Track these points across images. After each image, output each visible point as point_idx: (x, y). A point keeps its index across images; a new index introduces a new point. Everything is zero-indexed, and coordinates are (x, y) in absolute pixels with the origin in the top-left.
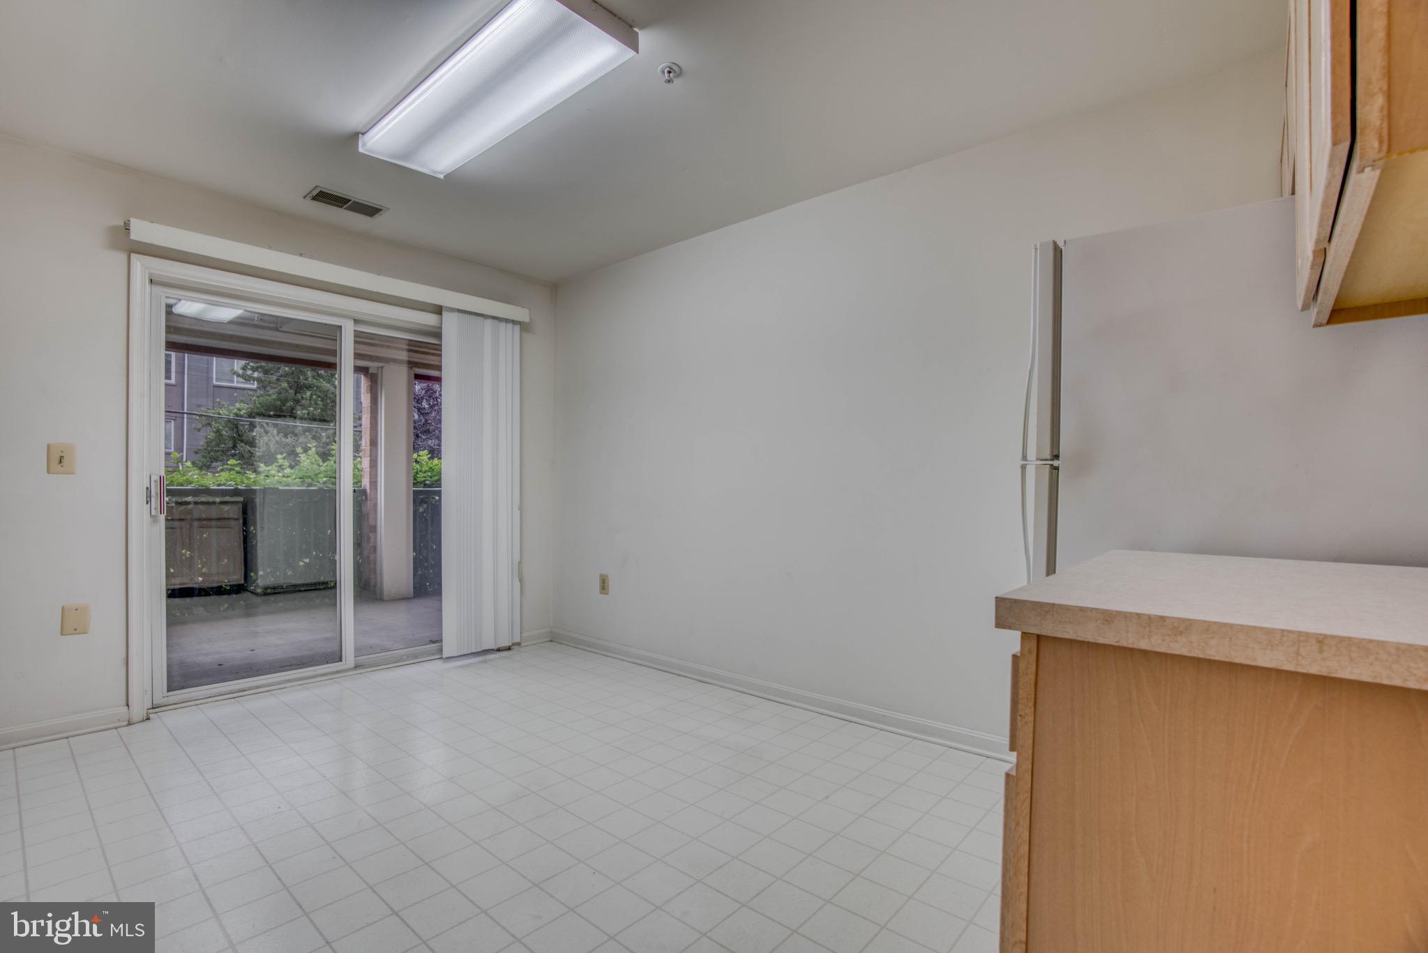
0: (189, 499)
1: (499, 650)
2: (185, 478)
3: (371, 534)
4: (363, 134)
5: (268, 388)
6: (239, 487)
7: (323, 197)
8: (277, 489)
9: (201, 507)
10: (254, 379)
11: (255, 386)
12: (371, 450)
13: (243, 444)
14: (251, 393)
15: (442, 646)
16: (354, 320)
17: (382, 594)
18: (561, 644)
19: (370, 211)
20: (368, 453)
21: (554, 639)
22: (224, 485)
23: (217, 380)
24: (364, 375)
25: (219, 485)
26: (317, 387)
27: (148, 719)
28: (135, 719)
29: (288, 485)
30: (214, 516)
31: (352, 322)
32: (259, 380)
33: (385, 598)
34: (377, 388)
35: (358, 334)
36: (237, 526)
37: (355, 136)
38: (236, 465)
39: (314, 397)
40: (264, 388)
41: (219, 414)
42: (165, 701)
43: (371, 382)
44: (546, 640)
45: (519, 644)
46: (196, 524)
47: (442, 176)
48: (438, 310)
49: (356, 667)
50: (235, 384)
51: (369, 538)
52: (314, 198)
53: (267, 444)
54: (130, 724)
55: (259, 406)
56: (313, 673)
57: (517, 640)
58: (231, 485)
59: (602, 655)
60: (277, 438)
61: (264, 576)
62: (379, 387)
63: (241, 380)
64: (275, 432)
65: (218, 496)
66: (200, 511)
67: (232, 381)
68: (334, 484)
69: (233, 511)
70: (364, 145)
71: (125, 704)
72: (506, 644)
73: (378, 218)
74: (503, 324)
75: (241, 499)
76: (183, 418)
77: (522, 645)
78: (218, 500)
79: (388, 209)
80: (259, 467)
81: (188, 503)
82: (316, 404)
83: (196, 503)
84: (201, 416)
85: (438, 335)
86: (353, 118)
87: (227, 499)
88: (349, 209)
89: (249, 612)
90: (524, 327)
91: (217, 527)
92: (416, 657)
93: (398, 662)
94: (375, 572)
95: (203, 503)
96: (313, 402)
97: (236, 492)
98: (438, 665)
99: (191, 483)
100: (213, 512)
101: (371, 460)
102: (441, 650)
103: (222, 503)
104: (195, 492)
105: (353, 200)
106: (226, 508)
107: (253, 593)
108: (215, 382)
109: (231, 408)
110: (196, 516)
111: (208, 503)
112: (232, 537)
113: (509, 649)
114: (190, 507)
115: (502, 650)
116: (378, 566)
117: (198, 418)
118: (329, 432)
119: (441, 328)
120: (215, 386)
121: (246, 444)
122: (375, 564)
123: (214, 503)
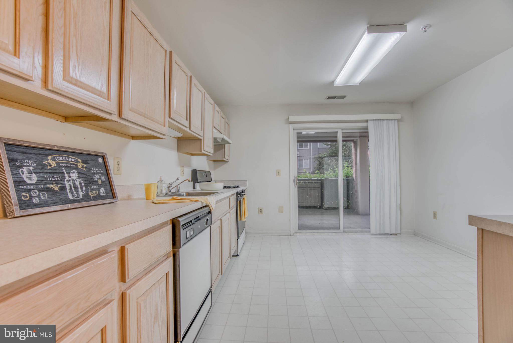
0: (307, 182)
1: (392, 235)
2: (306, 176)
3: (355, 193)
4: (335, 81)
5: (333, 147)
6: (319, 178)
7: (329, 98)
8: (328, 179)
9: (310, 184)
10: (329, 145)
11: (329, 147)
12: (355, 166)
13: (326, 165)
14: (328, 149)
15: (370, 230)
16: (342, 129)
17: (359, 212)
18: (418, 236)
19: (343, 98)
20: (354, 167)
21: (415, 234)
22: (315, 178)
23: (319, 146)
24: (353, 142)
25: (314, 178)
26: (347, 145)
27: (294, 235)
28: (292, 235)
29: (331, 178)
30: (313, 186)
31: (341, 130)
32: (330, 145)
33: (360, 214)
34: (356, 146)
35: (342, 133)
36: (319, 189)
37: (333, 82)
38: (319, 172)
39: (346, 148)
40: (332, 147)
41: (320, 156)
42: (297, 232)
43: (355, 144)
44: (413, 234)
45: (400, 234)
46: (308, 189)
47: (358, 84)
48: (367, 121)
49: (344, 232)
50: (324, 147)
51: (355, 195)
52: (327, 99)
53: (333, 164)
54: (290, 235)
55: (330, 153)
56: (331, 231)
57: (399, 232)
58: (317, 178)
59: (434, 243)
60: (335, 162)
61: (326, 205)
62: (357, 145)
63: (325, 145)
64: (335, 160)
65: (313, 181)
66: (310, 185)
67: (323, 146)
68: (338, 177)
69: (319, 185)
70: (335, 84)
71: (289, 230)
72: (394, 232)
73: (345, 99)
74: (390, 121)
75: (320, 182)
76: (311, 158)
77: (402, 234)
78: (313, 182)
79: (347, 96)
80: (324, 172)
81: (307, 183)
82: (347, 150)
83: (309, 183)
84: (315, 157)
85: (367, 128)
86: (331, 78)
87: (316, 182)
88: (337, 99)
89: (322, 214)
90: (399, 120)
91: (314, 190)
92: (362, 232)
93: (357, 232)
94: (357, 205)
95: (310, 183)
96: (346, 150)
97: (318, 180)
98: (369, 236)
99: (307, 177)
100: (312, 185)
101: (355, 169)
102: (370, 232)
103: (314, 183)
104: (308, 180)
105: (337, 96)
106: (316, 184)
107: (323, 209)
108: (319, 147)
109: (322, 154)
110: (308, 186)
111: (311, 183)
112: (317, 193)
113: (396, 235)
114: (307, 184)
115: (393, 235)
116: (358, 203)
117: (314, 158)
118: (351, 159)
119: (368, 126)
120: (319, 148)
121: (327, 165)
122: (357, 202)
123: (312, 183)
